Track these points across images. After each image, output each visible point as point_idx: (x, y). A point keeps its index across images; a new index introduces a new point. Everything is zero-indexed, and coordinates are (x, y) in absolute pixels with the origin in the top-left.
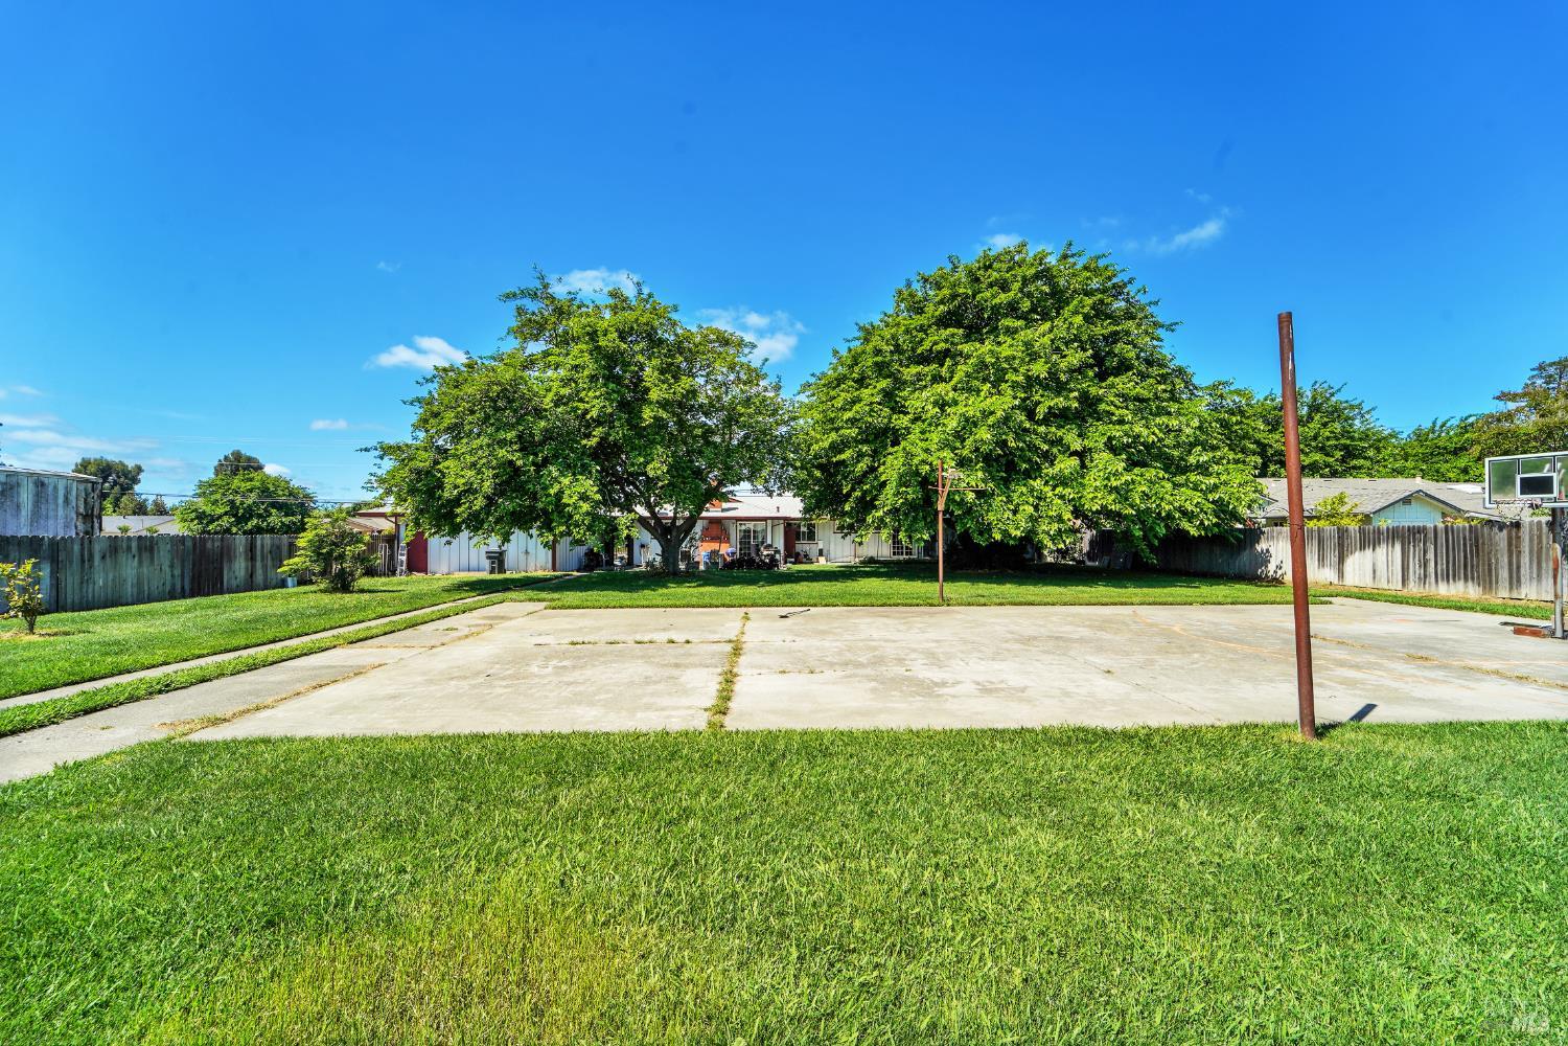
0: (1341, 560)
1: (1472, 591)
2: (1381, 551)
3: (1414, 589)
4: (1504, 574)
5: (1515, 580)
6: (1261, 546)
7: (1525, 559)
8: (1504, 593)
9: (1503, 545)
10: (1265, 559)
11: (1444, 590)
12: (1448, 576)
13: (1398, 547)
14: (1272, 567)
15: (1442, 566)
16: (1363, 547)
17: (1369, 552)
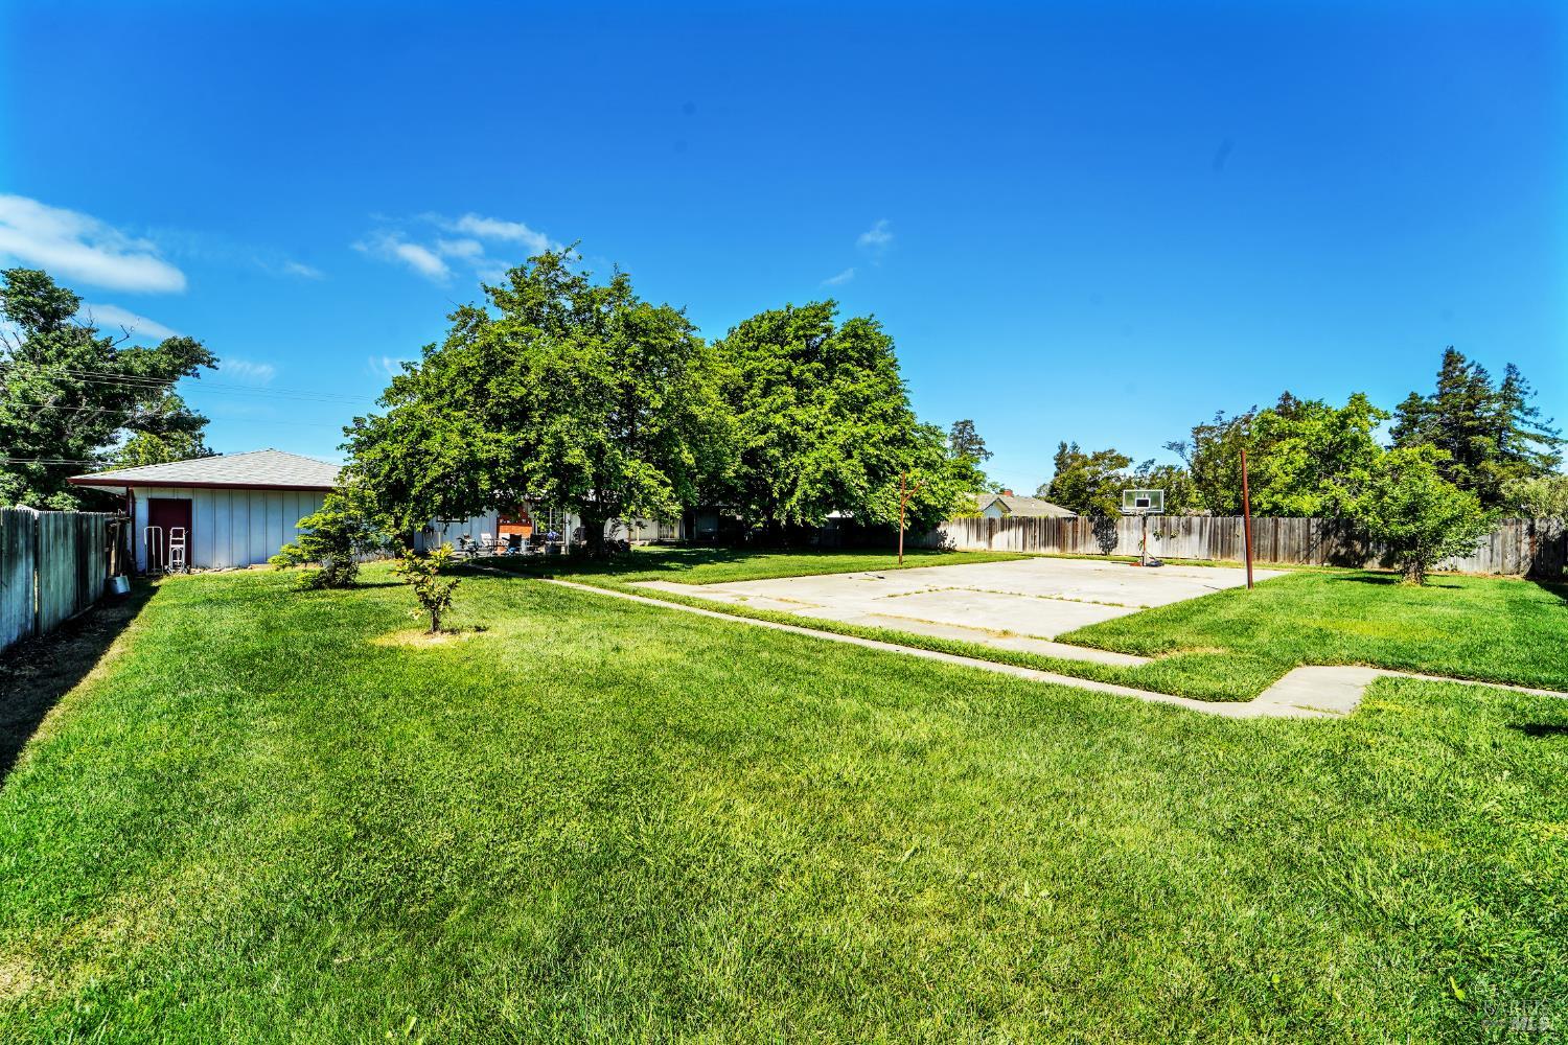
0: (991, 537)
1: (1056, 551)
2: (1013, 531)
3: (1029, 551)
4: (1070, 541)
5: (1075, 545)
6: (941, 529)
7: (1079, 535)
8: (1070, 551)
9: (1070, 528)
10: (943, 537)
11: (1043, 551)
12: (1046, 544)
13: (1021, 529)
14: (947, 542)
15: (1043, 539)
16: (1002, 530)
17: (1006, 532)
